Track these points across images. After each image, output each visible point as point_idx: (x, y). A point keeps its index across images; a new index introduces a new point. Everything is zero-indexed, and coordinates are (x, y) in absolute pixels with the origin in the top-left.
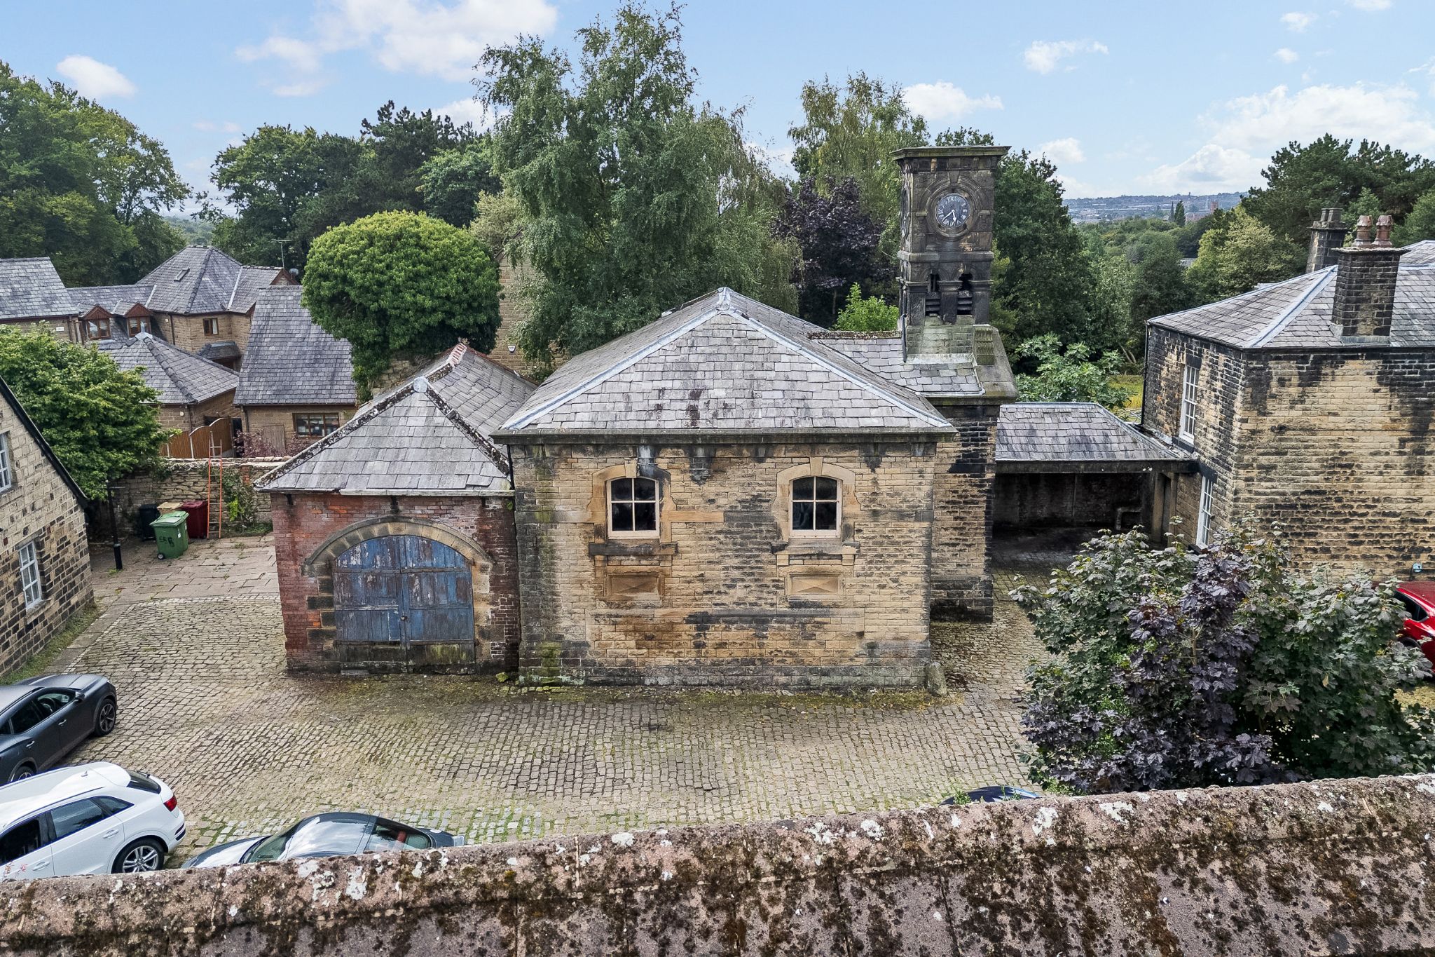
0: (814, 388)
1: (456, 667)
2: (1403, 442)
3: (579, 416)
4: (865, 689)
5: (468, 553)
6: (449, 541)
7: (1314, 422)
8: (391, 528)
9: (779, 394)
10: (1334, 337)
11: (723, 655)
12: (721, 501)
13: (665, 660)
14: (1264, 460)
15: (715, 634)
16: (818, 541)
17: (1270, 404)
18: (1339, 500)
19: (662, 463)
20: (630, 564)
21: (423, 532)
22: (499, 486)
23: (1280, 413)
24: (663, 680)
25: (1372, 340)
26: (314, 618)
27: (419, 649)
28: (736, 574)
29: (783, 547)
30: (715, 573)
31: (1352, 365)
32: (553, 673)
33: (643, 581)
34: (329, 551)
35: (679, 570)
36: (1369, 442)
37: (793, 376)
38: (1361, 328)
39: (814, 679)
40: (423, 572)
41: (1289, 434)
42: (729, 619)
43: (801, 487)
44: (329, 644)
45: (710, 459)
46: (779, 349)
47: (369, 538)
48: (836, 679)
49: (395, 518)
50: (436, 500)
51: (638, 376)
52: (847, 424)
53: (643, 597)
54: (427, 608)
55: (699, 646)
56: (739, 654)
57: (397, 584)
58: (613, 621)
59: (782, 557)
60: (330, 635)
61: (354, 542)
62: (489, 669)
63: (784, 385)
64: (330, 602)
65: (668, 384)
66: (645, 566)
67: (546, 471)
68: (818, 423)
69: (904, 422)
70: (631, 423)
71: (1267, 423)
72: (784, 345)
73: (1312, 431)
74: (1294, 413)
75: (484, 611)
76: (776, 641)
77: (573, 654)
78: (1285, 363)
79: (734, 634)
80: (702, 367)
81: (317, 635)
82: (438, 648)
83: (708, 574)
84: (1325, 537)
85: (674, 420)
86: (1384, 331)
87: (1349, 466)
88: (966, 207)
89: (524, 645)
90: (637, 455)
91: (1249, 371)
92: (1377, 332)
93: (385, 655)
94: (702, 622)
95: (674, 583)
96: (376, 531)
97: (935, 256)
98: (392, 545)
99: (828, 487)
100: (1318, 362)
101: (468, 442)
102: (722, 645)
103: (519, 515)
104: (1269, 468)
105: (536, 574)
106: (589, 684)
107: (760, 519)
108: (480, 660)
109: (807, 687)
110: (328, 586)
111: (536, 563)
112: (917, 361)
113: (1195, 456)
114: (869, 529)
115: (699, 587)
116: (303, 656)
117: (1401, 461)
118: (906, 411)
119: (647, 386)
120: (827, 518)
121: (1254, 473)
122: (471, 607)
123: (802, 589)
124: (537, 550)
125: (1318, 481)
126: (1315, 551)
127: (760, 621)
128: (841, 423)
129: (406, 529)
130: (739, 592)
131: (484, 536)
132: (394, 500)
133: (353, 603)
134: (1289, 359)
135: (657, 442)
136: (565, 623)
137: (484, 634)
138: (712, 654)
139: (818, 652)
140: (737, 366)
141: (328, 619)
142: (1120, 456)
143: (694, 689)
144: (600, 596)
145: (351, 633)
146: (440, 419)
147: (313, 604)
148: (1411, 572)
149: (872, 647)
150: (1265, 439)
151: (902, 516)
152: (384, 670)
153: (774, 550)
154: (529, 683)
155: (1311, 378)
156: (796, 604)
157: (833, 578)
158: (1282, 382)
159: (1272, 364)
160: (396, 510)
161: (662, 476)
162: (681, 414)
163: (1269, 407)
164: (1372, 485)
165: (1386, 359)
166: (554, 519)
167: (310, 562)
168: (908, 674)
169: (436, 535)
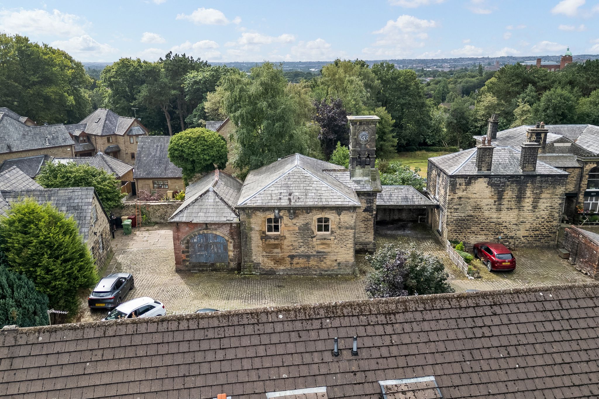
0: (323, 192)
1: (223, 269)
2: (495, 201)
3: (258, 201)
4: (337, 275)
5: (227, 238)
6: (221, 235)
7: (470, 196)
8: (205, 232)
9: (313, 194)
10: (475, 172)
11: (298, 266)
12: (297, 224)
13: (282, 268)
14: (455, 207)
15: (295, 260)
16: (324, 235)
17: (457, 191)
18: (477, 218)
19: (281, 214)
20: (272, 241)
21: (214, 232)
22: (236, 220)
23: (460, 193)
24: (281, 273)
25: (486, 172)
26: (183, 256)
27: (213, 265)
28: (302, 244)
29: (314, 237)
30: (296, 244)
31: (480, 180)
32: (251, 271)
33: (276, 246)
34: (188, 238)
35: (286, 243)
36: (485, 202)
37: (317, 188)
38: (483, 169)
39: (323, 272)
40: (214, 243)
41: (462, 199)
42: (300, 256)
43: (320, 220)
44: (188, 263)
45: (294, 213)
46: (314, 180)
47: (199, 234)
48: (329, 273)
49: (207, 228)
50: (218, 224)
51: (273, 189)
52: (332, 203)
53: (276, 250)
54: (215, 253)
55: (291, 264)
56: (302, 266)
57: (207, 247)
58: (267, 257)
59: (314, 239)
60: (188, 261)
61: (195, 235)
62: (232, 270)
63: (315, 191)
64: (188, 252)
65: (282, 191)
66: (276, 242)
67: (249, 216)
68: (324, 203)
69: (347, 203)
70: (273, 204)
71: (456, 196)
72: (315, 179)
73: (469, 198)
74: (464, 193)
75: (231, 254)
76: (313, 262)
77: (256, 266)
78: (461, 179)
79: (301, 260)
80: (292, 185)
81: (184, 261)
82: (218, 264)
83: (294, 244)
84: (474, 229)
85: (284, 203)
86: (490, 170)
87: (480, 208)
88: (368, 135)
89: (243, 263)
90: (274, 212)
91: (451, 181)
92: (487, 170)
93: (203, 266)
94: (292, 257)
95: (284, 247)
96: (201, 232)
97: (359, 149)
98: (205, 236)
99: (327, 220)
100: (470, 179)
101: (226, 207)
102: (298, 263)
103: (242, 228)
104: (457, 209)
105: (246, 244)
106: (261, 274)
107: (308, 229)
108: (230, 268)
109: (321, 275)
110: (187, 247)
111: (246, 241)
112: (354, 179)
113: (438, 203)
114: (338, 232)
115: (291, 248)
116: (181, 267)
117: (494, 207)
118: (348, 200)
119: (276, 192)
120: (327, 228)
121: (453, 210)
122: (227, 253)
123: (320, 248)
124: (246, 238)
125: (471, 213)
126: (470, 233)
127: (308, 257)
128: (330, 203)
129: (210, 232)
130: (302, 249)
131: (231, 234)
132: (206, 224)
133: (195, 252)
134: (462, 178)
135: (280, 209)
136: (254, 258)
137: (231, 260)
138: (295, 266)
139: (324, 265)
140: (302, 185)
141: (187, 256)
142: (417, 203)
143: (290, 276)
144: (264, 250)
145: (194, 260)
146: (218, 200)
147: (183, 252)
148: (498, 239)
149: (339, 264)
150: (455, 201)
151: (347, 228)
152: (203, 270)
153: (312, 238)
154: (244, 274)
155: (468, 184)
156: (318, 252)
157: (328, 245)
158: (460, 184)
159: (457, 179)
160: (207, 227)
161: (281, 217)
162: (287, 201)
163: (457, 192)
164: (487, 214)
165: (490, 178)
166: (251, 229)
167: (183, 241)
168: (349, 271)
169: (218, 233)
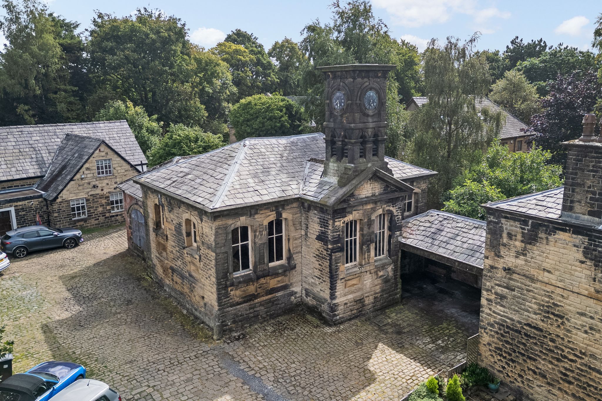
7: (533, 272)
10: (553, 212)
11: (177, 287)
12: (174, 222)
14: (499, 289)
15: (175, 277)
17: (503, 251)
18: (553, 341)
19: (163, 201)
20: (160, 239)
21: (141, 211)
23: (509, 259)
25: (584, 219)
27: (143, 252)
30: (175, 252)
31: (561, 235)
32: (151, 273)
33: (164, 247)
34: (130, 211)
35: (169, 246)
36: (576, 302)
38: (577, 207)
39: (193, 310)
41: (515, 276)
42: (178, 273)
44: (132, 242)
45: (170, 203)
47: (134, 209)
48: (197, 314)
55: (172, 280)
57: (139, 227)
58: (158, 260)
59: (185, 252)
60: (132, 239)
64: (131, 228)
66: (163, 241)
67: (146, 196)
71: (501, 264)
72: (234, 161)
73: (533, 280)
74: (520, 261)
77: (154, 268)
78: (512, 222)
84: (543, 365)
87: (562, 317)
88: (343, 99)
90: (158, 196)
92: (591, 213)
94: (172, 271)
95: (168, 251)
97: (332, 125)
100: (535, 227)
102: (177, 283)
104: (503, 297)
105: (147, 234)
107: (181, 233)
111: (147, 230)
114: (202, 250)
115: (173, 256)
116: (130, 244)
121: (493, 297)
123: (192, 269)
124: (147, 226)
125: (536, 319)
126: (535, 372)
127: (183, 277)
128: (193, 198)
133: (134, 230)
134: (515, 220)
136: (152, 255)
138: (175, 285)
139: (194, 299)
141: (131, 234)
144: (157, 249)
149: (205, 305)
150: (499, 274)
151: (209, 247)
153: (184, 249)
155: (531, 239)
158: (510, 236)
159: (503, 221)
160: (137, 201)
161: (163, 206)
163: (502, 253)
164: (580, 339)
165: (590, 237)
166: (148, 215)
167: (128, 213)
168: (213, 323)
